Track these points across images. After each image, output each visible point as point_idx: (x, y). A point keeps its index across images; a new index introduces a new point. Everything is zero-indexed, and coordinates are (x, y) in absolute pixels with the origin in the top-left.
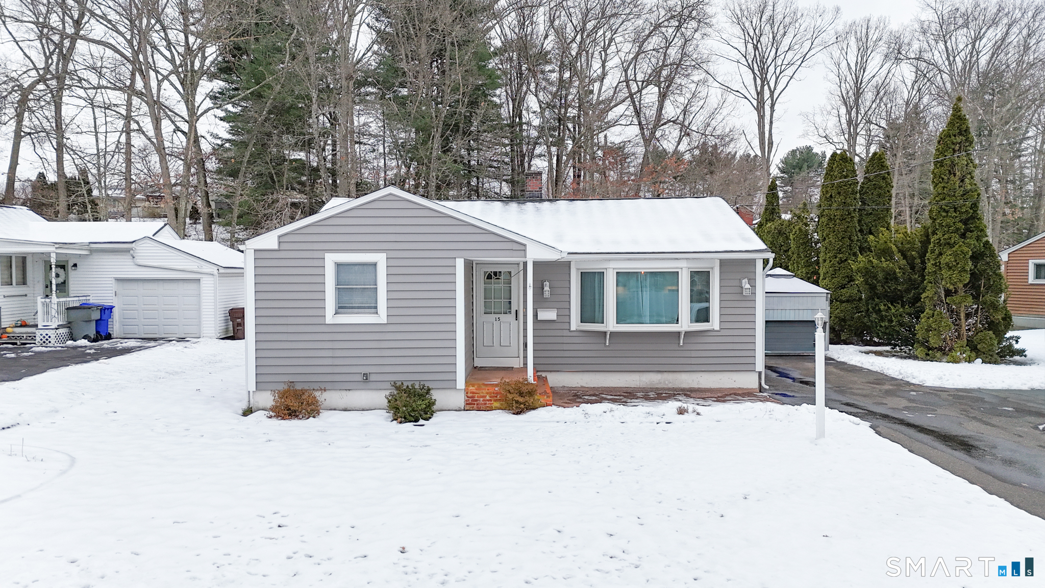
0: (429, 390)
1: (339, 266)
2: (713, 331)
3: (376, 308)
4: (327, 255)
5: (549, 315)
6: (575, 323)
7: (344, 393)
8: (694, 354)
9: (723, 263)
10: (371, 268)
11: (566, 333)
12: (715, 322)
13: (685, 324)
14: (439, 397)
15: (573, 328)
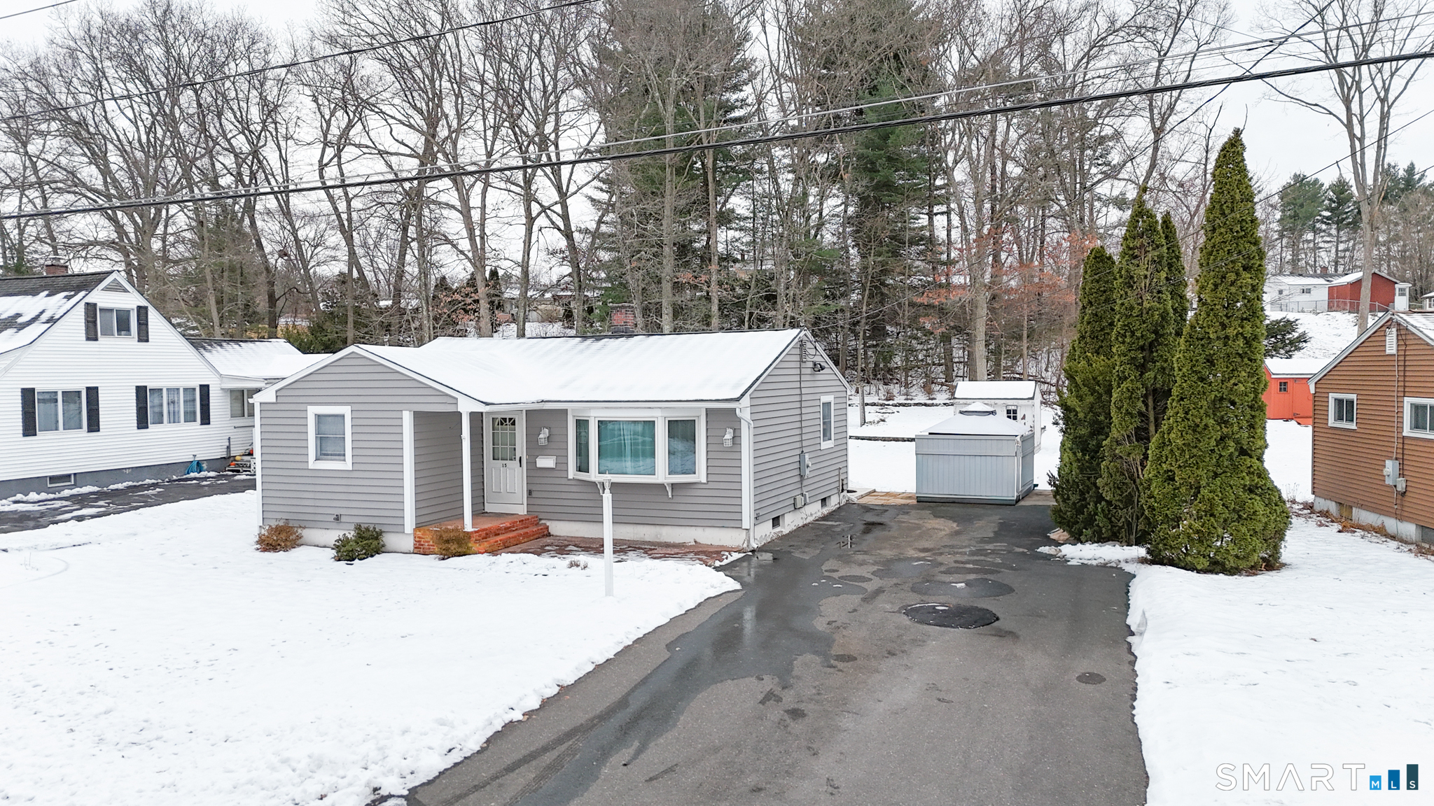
0: (381, 533)
1: (319, 417)
2: (700, 483)
3: (344, 455)
4: (309, 408)
5: (545, 462)
6: (572, 472)
7: (324, 531)
8: (682, 507)
9: (709, 412)
10: (340, 419)
11: (564, 481)
12: (701, 476)
13: (662, 475)
14: (390, 540)
15: (570, 477)
